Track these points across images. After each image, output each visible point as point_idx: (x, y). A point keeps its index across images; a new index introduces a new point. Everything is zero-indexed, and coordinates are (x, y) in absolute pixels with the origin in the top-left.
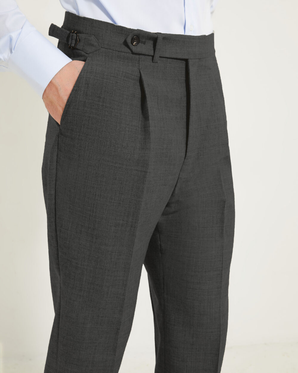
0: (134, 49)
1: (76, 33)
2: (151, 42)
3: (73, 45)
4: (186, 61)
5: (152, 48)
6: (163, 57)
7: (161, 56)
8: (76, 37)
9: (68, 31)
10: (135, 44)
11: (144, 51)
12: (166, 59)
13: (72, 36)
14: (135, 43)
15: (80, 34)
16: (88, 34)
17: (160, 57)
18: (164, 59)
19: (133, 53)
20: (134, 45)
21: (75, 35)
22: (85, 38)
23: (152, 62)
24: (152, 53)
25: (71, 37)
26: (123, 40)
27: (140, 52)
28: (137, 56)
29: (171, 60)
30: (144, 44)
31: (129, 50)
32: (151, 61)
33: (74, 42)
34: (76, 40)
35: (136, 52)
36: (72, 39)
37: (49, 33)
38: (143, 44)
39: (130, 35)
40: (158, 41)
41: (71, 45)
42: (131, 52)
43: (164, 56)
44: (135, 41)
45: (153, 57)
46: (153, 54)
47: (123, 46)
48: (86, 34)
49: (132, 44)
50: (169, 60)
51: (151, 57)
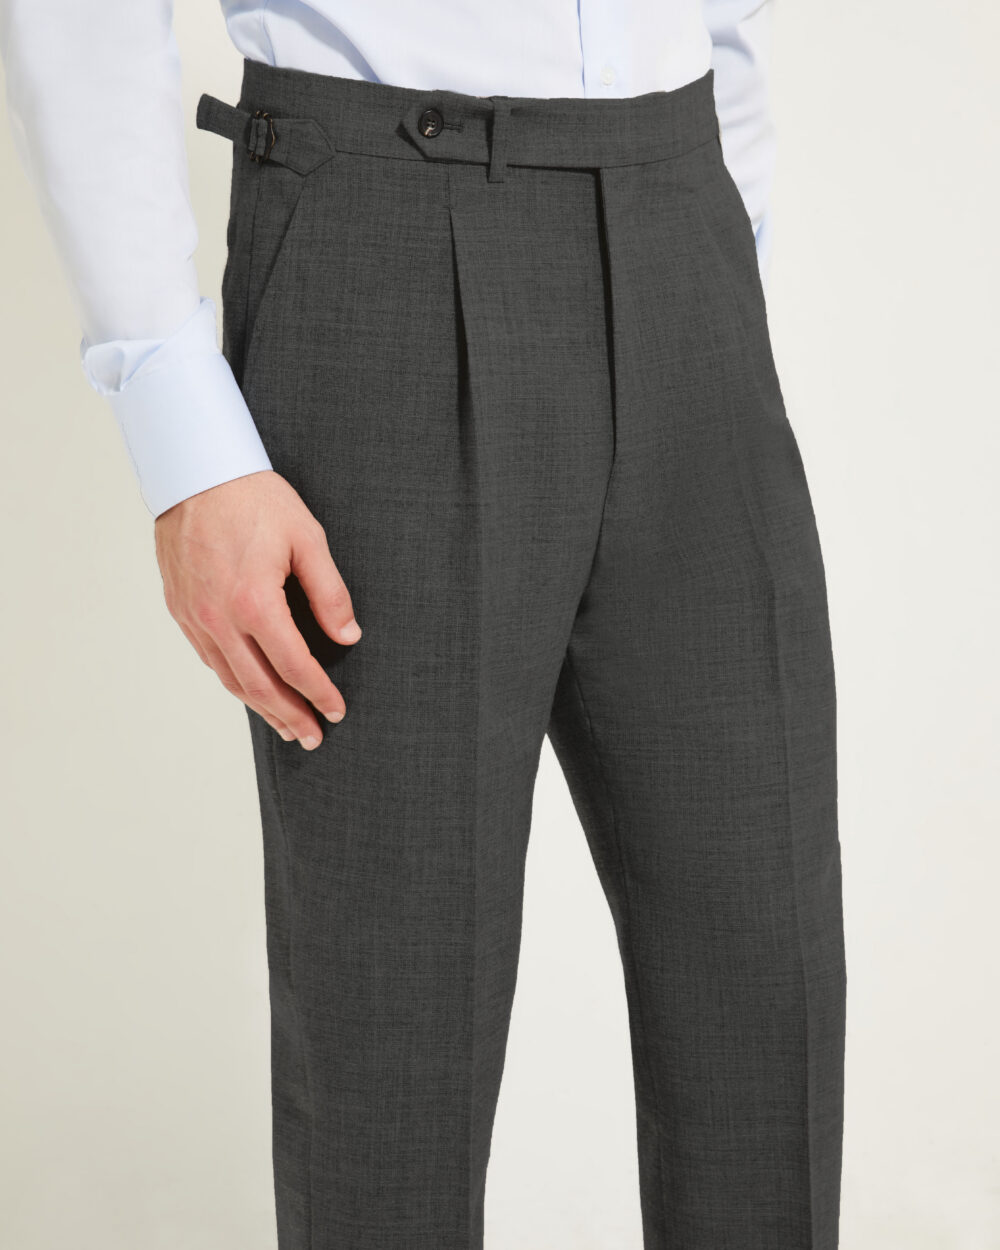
0: (429, 146)
1: (265, 118)
2: (480, 124)
3: (261, 152)
4: (596, 172)
5: (484, 142)
6: (520, 167)
7: (512, 162)
8: (266, 130)
9: (246, 114)
10: (431, 131)
11: (459, 152)
12: (530, 170)
13: (258, 125)
14: (430, 128)
15: (277, 120)
16: (298, 117)
17: (508, 166)
18: (525, 171)
19: (428, 159)
20: (427, 136)
21: (263, 122)
22: (291, 131)
23: (488, 182)
24: (483, 156)
25: (253, 130)
26: (397, 125)
27: (448, 156)
28: (441, 168)
29: (546, 172)
30: (459, 131)
31: (415, 152)
32: (485, 179)
33: (262, 143)
34: (268, 138)
35: (435, 156)
36: (258, 136)
37: (197, 120)
38: (455, 132)
39: (414, 109)
40: (496, 119)
41: (257, 153)
42: (421, 158)
43: (523, 163)
44: (428, 125)
45: (488, 165)
46: (485, 160)
47: (399, 141)
48: (293, 117)
49: (423, 134)
50: (538, 173)
51: (483, 168)
